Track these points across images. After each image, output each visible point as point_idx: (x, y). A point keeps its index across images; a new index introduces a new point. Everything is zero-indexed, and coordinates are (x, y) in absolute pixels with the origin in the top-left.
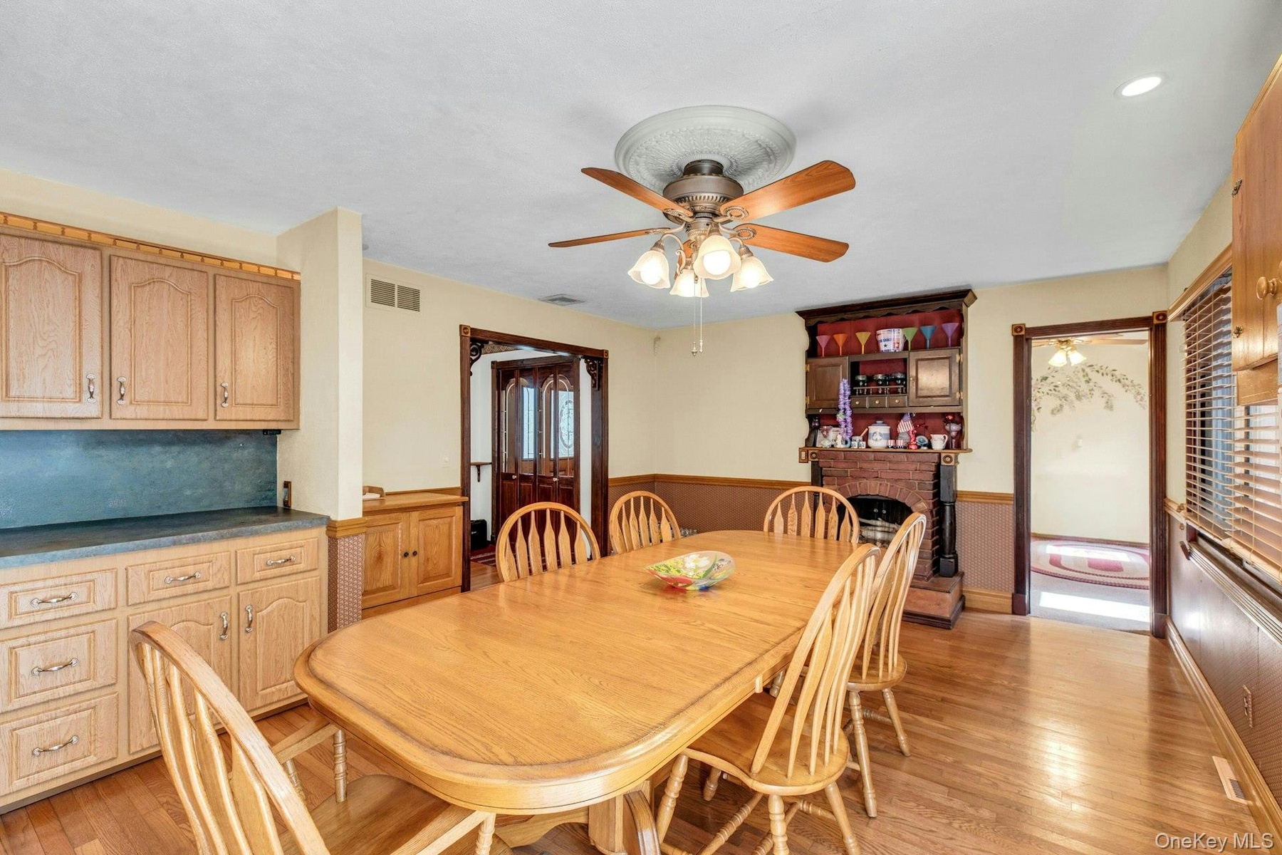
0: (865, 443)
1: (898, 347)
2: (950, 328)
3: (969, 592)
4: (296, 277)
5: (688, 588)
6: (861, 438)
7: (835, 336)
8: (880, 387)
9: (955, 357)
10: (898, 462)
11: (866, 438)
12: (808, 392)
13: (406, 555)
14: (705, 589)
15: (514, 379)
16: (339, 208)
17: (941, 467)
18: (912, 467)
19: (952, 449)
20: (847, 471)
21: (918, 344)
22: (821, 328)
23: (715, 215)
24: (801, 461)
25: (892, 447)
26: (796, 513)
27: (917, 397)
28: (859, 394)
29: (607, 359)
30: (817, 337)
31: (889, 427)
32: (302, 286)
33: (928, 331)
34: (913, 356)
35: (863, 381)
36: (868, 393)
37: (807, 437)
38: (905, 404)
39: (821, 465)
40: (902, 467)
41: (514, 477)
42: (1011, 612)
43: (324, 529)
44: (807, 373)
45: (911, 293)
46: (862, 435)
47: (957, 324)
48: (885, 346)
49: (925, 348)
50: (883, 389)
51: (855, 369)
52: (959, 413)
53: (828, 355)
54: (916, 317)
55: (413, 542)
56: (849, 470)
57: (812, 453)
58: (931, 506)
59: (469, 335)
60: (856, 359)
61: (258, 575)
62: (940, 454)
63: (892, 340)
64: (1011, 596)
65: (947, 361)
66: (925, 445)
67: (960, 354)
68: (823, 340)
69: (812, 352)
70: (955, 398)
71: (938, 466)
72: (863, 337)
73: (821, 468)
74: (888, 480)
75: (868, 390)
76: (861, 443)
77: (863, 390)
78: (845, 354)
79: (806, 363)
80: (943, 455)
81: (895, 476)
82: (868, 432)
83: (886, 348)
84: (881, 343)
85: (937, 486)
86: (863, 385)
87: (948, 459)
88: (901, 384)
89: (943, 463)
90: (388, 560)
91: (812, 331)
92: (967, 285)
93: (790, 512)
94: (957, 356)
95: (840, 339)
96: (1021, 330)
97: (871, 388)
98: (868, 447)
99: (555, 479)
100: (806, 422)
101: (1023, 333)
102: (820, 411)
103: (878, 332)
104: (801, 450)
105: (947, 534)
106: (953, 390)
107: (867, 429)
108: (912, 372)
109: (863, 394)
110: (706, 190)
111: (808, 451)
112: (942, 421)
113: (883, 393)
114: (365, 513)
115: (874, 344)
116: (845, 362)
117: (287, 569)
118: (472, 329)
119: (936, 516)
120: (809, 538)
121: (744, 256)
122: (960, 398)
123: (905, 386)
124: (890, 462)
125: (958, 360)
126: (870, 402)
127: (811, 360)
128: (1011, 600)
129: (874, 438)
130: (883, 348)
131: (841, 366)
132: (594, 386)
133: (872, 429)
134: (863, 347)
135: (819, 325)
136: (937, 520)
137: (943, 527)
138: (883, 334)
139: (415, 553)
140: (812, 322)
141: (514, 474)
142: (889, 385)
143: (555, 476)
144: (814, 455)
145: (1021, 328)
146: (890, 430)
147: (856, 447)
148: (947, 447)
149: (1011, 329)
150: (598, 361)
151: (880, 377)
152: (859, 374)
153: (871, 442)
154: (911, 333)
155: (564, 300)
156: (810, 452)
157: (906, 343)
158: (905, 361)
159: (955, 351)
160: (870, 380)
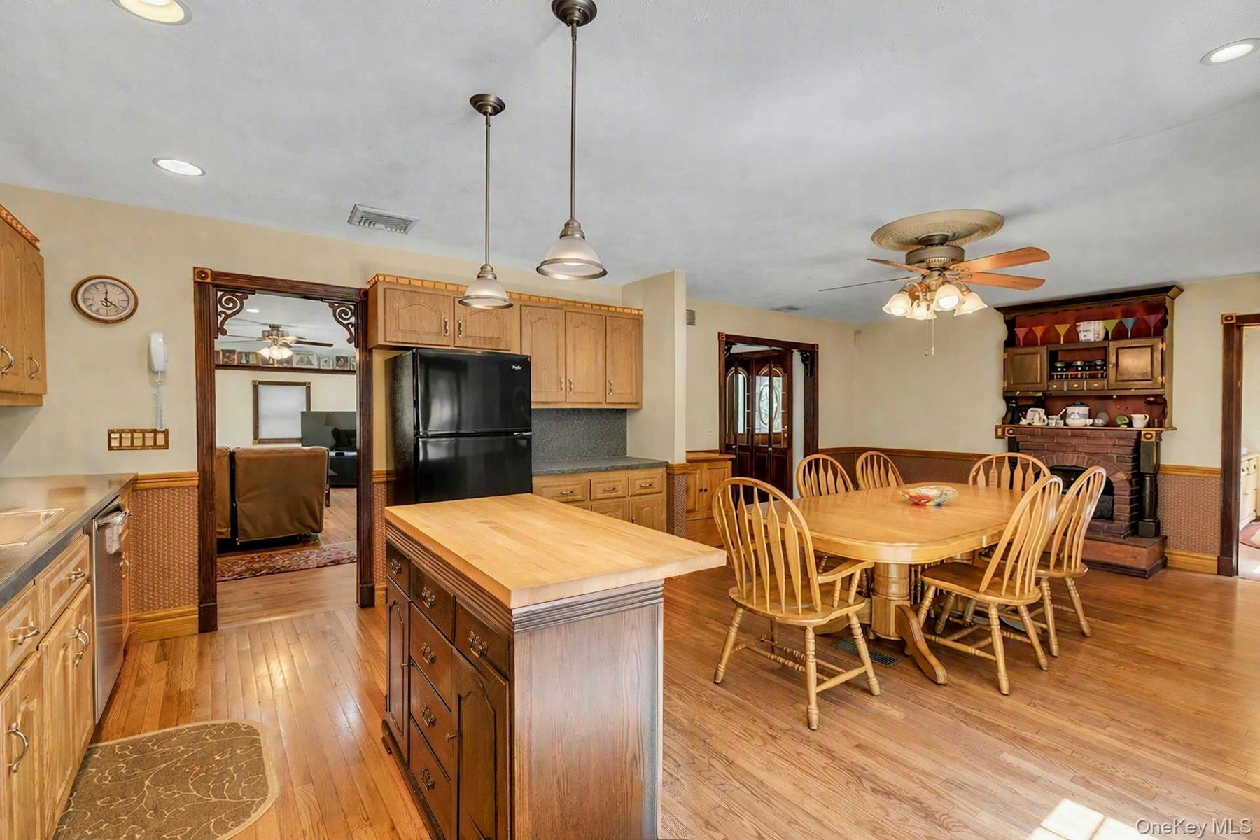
0: (1062, 421)
1: (1098, 337)
2: (1153, 319)
3: (1171, 554)
4: (641, 312)
5: (927, 504)
6: (1059, 417)
7: (1033, 328)
8: (1080, 373)
9: (1158, 346)
10: (1095, 438)
11: (1064, 417)
12: (1005, 377)
13: (701, 490)
14: (939, 505)
15: (734, 368)
16: (675, 270)
17: (1142, 444)
18: (1111, 443)
19: (1154, 427)
20: (1044, 446)
21: (1120, 334)
22: (1019, 321)
23: (944, 269)
24: (997, 437)
25: (1090, 426)
26: (996, 472)
27: (1117, 381)
28: (1057, 378)
29: (818, 352)
30: (1016, 329)
31: (1088, 408)
32: (644, 318)
33: (1129, 323)
34: (1113, 346)
35: (1062, 368)
36: (1067, 377)
37: (1003, 415)
38: (1104, 387)
39: (1017, 440)
40: (1101, 442)
41: (734, 447)
42: (1216, 572)
43: (665, 468)
44: (1004, 360)
45: (1111, 290)
46: (1060, 414)
47: (1160, 316)
48: (1085, 336)
49: (1126, 338)
50: (1082, 375)
51: (1053, 357)
52: (1161, 395)
53: (1026, 345)
54: (1118, 310)
55: (704, 483)
56: (1046, 445)
57: (1009, 430)
58: (1130, 477)
59: (724, 339)
60: (1054, 348)
61: (637, 492)
62: (1140, 432)
63: (1091, 331)
64: (1216, 558)
65: (1149, 349)
66: (1125, 424)
67: (1162, 343)
68: (1021, 332)
69: (1010, 343)
70: (1156, 383)
71: (1138, 441)
72: (1062, 329)
73: (1018, 443)
74: (1085, 453)
75: (1067, 375)
76: (1058, 421)
77: (1062, 375)
78: (1043, 344)
79: (1005, 352)
80: (1143, 433)
81: (1093, 450)
82: (1066, 411)
83: (1086, 339)
84: (1080, 334)
85: (1136, 459)
86: (1062, 371)
87: (1149, 436)
88: (1102, 369)
89: (1143, 439)
90: (692, 492)
91: (1011, 325)
92: (1172, 282)
93: (991, 472)
94: (1160, 343)
95: (1039, 331)
96: (1232, 319)
97: (1070, 373)
98: (1065, 424)
99: (770, 449)
100: (1003, 403)
101: (1234, 321)
102: (1018, 393)
103: (1077, 324)
104: (997, 427)
105: (1147, 501)
106: (1155, 375)
107: (1064, 410)
108: (1113, 359)
109: (1061, 378)
110: (938, 256)
111: (1004, 428)
112: (1143, 402)
113: (1082, 377)
114: (688, 461)
115: (1073, 335)
116: (1044, 351)
117: (649, 490)
118: (727, 335)
119: (1136, 486)
120: (1008, 491)
121: (965, 293)
122: (1162, 382)
123: (1106, 370)
124: (1088, 437)
125: (1160, 348)
126: (1068, 385)
127: (1009, 349)
128: (1217, 563)
129: (1072, 417)
130: (1082, 338)
131: (1039, 355)
132: (806, 374)
133: (1070, 409)
134: (1062, 338)
135: (1017, 318)
136: (1136, 490)
137: (1143, 495)
138: (1083, 326)
139: (706, 490)
140: (1010, 317)
141: (733, 445)
142: (1089, 370)
143: (770, 446)
144: (1011, 432)
145: (1232, 317)
146: (1089, 410)
147: (1054, 425)
148: (1148, 425)
149: (1220, 317)
150: (811, 355)
151: (1079, 363)
152: (1057, 361)
153: (1069, 421)
154: (1112, 324)
155: (791, 309)
156: (1007, 429)
157: (1107, 333)
158: (1106, 349)
159: (1158, 340)
160: (1069, 366)
